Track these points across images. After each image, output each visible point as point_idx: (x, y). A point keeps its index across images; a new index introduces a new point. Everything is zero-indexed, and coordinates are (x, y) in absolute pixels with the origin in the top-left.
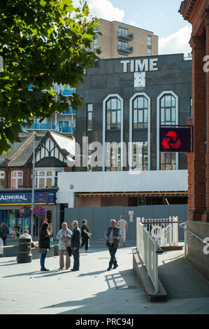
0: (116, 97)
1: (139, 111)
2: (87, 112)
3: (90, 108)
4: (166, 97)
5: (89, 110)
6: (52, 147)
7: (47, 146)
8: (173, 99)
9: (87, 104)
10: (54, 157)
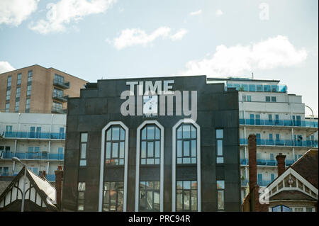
0: (119, 126)
1: (149, 144)
2: (81, 143)
3: (84, 137)
4: (184, 127)
5: (82, 141)
6: (28, 186)
7: (21, 186)
8: (193, 129)
9: (81, 133)
10: (29, 200)
